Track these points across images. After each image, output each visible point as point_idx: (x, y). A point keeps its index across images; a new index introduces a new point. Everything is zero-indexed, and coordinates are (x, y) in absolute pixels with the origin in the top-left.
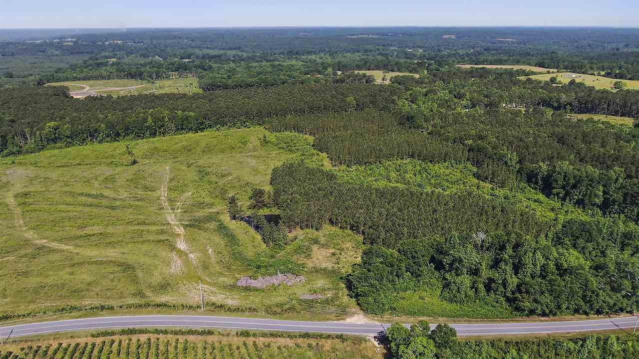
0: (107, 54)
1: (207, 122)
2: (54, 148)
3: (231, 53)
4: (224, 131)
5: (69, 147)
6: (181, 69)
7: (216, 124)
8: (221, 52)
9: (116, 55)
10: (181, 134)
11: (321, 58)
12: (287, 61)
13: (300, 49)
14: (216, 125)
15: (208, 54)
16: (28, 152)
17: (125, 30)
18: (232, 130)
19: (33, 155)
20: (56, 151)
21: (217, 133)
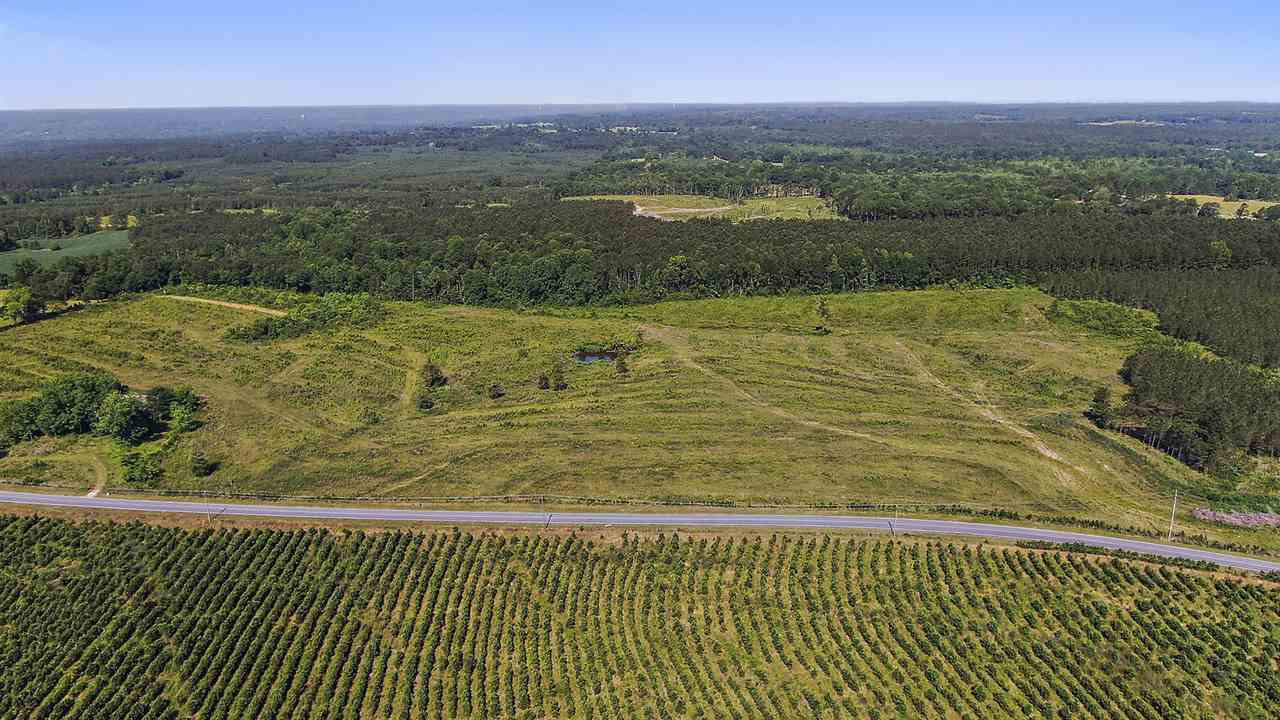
0: (628, 151)
1: (934, 273)
2: (676, 299)
3: (857, 153)
4: (965, 291)
5: (700, 298)
6: (785, 180)
7: (949, 276)
8: (838, 151)
9: (644, 152)
10: (885, 290)
11: (1058, 167)
12: (984, 170)
13: (1000, 147)
14: (949, 279)
15: (814, 154)
16: (639, 302)
17: (625, 108)
18: (980, 290)
19: (645, 307)
20: (683, 304)
21: (952, 294)
